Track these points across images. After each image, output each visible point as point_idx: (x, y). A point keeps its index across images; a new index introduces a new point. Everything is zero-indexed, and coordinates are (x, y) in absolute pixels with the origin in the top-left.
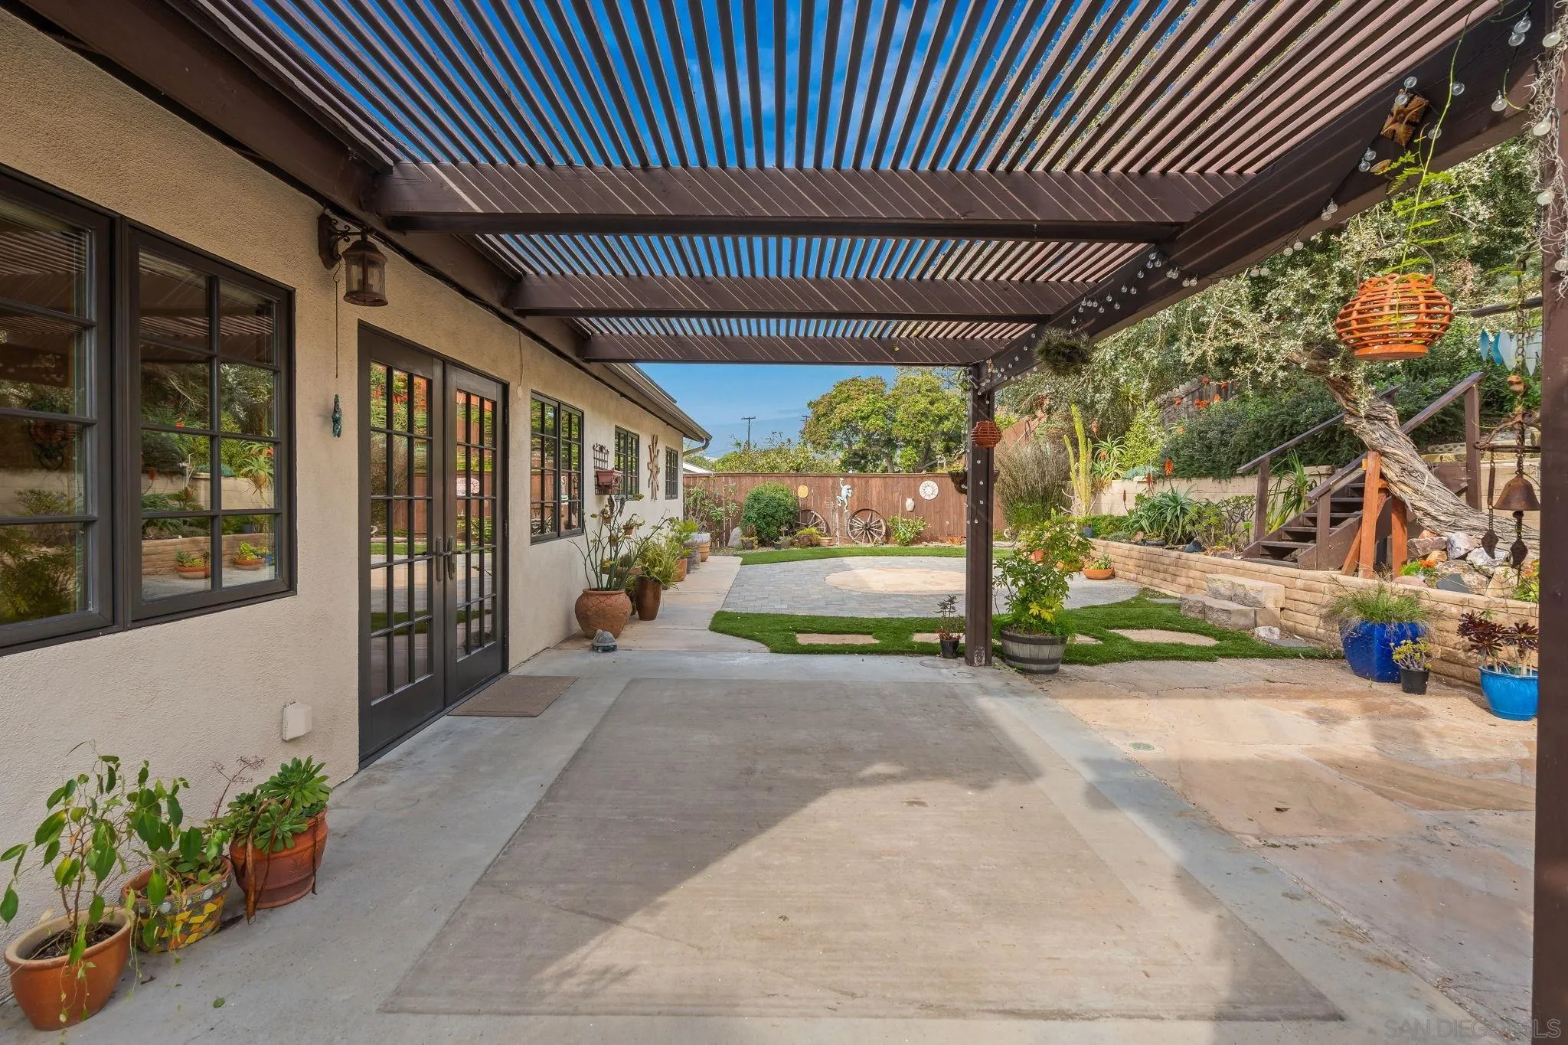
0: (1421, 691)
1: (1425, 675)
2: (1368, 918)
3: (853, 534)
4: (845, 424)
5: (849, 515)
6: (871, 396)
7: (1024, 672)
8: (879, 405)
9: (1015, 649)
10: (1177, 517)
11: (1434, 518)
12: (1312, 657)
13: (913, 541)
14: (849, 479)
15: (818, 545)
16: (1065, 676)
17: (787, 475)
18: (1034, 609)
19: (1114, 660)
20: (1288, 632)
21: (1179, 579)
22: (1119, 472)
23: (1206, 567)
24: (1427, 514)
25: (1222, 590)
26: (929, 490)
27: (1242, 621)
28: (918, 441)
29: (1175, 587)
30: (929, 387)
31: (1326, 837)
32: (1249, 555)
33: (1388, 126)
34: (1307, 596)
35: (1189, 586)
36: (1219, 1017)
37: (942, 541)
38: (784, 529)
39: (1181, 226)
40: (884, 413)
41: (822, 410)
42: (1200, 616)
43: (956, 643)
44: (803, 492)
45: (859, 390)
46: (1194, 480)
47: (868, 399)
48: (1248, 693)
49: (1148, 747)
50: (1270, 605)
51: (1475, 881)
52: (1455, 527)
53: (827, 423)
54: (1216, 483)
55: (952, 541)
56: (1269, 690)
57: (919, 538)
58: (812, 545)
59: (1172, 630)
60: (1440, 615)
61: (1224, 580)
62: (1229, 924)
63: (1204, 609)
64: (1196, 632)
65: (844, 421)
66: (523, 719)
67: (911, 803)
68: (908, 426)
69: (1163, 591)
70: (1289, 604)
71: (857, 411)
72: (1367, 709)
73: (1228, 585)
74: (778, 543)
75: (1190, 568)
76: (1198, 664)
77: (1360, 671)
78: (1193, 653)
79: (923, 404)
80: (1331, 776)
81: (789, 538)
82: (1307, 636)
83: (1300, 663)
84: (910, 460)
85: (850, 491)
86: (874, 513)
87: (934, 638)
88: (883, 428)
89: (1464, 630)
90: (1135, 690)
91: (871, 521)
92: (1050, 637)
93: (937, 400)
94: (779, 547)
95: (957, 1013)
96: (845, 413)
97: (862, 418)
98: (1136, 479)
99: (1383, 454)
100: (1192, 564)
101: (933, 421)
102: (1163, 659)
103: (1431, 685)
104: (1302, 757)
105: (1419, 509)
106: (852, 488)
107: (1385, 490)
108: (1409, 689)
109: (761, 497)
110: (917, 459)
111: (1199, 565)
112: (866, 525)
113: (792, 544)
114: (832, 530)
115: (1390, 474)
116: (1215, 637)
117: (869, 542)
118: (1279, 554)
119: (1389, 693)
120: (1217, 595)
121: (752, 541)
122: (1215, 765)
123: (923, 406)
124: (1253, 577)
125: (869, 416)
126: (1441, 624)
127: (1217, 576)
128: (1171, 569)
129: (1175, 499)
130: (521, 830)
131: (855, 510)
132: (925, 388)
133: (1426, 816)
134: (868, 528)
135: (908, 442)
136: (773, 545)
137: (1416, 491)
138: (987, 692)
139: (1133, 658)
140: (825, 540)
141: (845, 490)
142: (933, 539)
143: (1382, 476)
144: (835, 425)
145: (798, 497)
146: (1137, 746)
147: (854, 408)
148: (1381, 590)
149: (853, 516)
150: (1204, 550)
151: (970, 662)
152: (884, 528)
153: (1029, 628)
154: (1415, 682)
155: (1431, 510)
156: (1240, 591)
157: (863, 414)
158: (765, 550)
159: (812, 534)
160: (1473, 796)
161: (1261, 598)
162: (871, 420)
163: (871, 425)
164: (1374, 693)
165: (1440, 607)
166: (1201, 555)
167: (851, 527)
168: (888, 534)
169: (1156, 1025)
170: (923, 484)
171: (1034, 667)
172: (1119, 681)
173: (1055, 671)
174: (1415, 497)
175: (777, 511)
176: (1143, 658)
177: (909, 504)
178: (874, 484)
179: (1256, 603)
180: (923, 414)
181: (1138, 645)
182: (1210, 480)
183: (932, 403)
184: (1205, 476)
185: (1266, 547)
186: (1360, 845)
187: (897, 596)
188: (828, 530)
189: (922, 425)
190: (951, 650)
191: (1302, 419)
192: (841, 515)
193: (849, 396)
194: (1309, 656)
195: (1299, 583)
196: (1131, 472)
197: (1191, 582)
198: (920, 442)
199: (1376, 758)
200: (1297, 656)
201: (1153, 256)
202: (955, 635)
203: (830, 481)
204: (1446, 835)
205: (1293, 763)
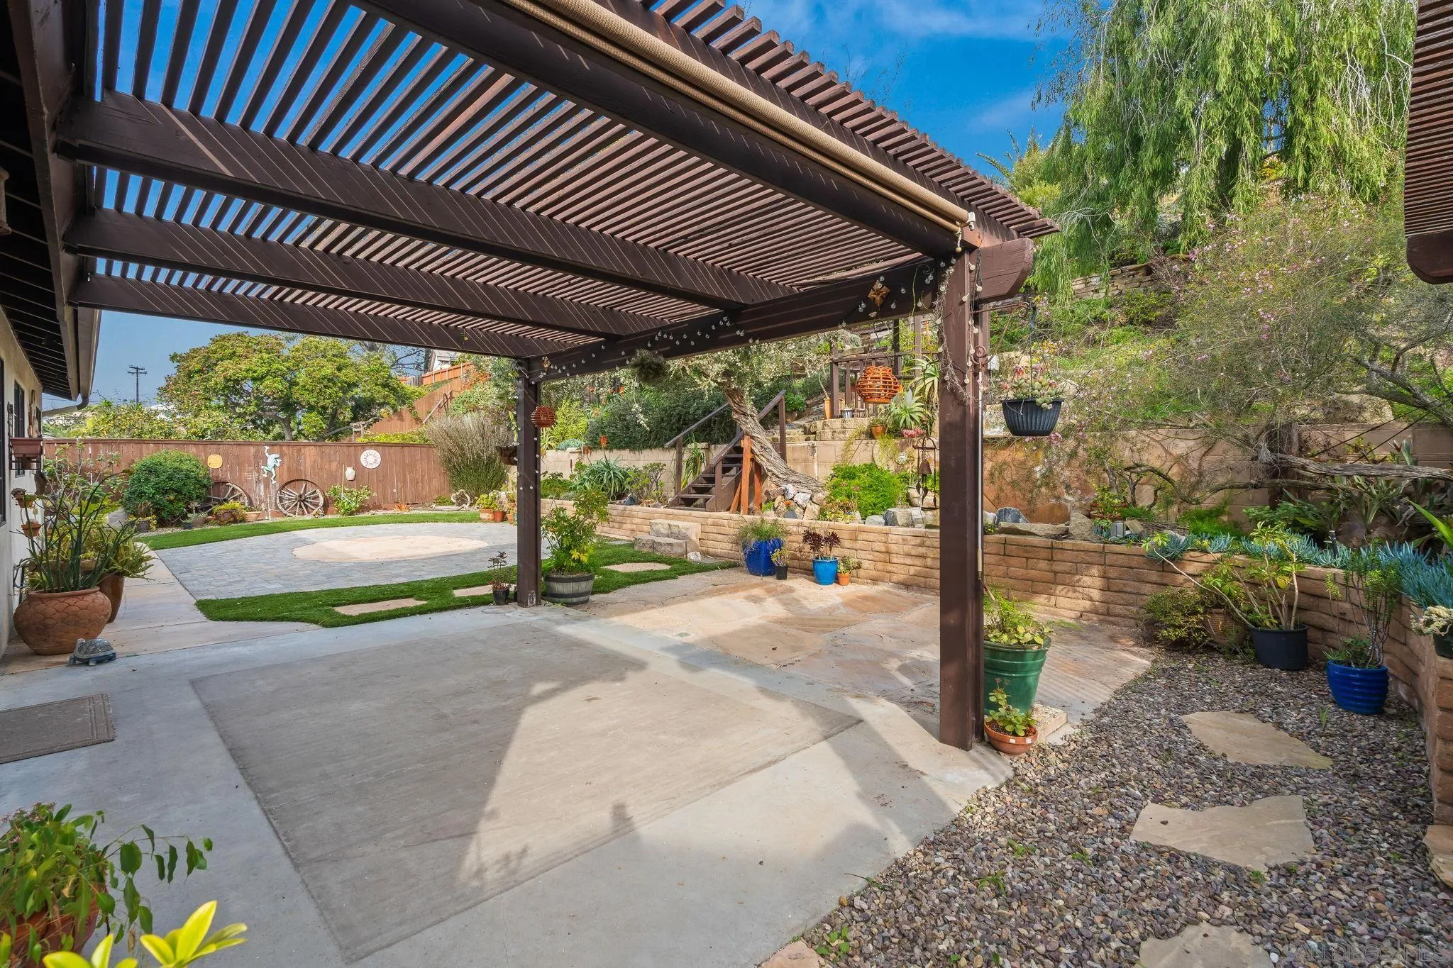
0: (784, 577)
1: (786, 568)
2: (839, 683)
3: (283, 506)
4: (231, 384)
5: (278, 486)
6: (265, 356)
7: (568, 605)
8: (276, 366)
9: (560, 588)
10: (610, 479)
11: (777, 477)
12: (724, 568)
13: (358, 511)
14: (276, 448)
15: (243, 520)
16: (595, 604)
17: (187, 442)
18: (575, 554)
19: (619, 587)
20: (705, 554)
21: (624, 526)
22: (553, 444)
23: (645, 515)
24: (774, 474)
25: (662, 530)
26: (371, 459)
27: (680, 550)
28: (324, 408)
29: (622, 532)
30: (335, 352)
31: (800, 656)
32: (674, 505)
33: (871, 294)
34: (714, 529)
35: (633, 530)
36: (826, 738)
37: (385, 509)
38: (195, 504)
39: (746, 306)
40: (283, 376)
41: (194, 365)
42: (650, 550)
43: (507, 591)
44: (215, 461)
45: (247, 347)
46: (615, 451)
47: (262, 358)
48: (709, 594)
49: (686, 634)
50: (694, 538)
51: (861, 657)
52: (787, 481)
53: (203, 380)
54: (632, 454)
55: (400, 508)
56: (717, 591)
57: (363, 508)
58: (235, 521)
59: (638, 562)
60: (788, 533)
61: (662, 524)
62: (797, 703)
63: (654, 545)
64: (654, 561)
65: (230, 380)
66: (98, 746)
67: (589, 700)
68: (312, 391)
69: (612, 536)
70: (704, 536)
71: (247, 371)
72: (769, 591)
73: (667, 526)
74: (188, 521)
75: (633, 517)
76: (668, 581)
77: (754, 572)
78: (662, 575)
79: (329, 370)
80: (779, 627)
81: (203, 515)
82: (716, 556)
83: (719, 572)
84: (315, 427)
85: (279, 460)
86: (309, 484)
87: (487, 590)
88: (282, 391)
89: (805, 539)
90: (647, 604)
91: (305, 492)
92: (586, 575)
93: (346, 367)
94: (189, 526)
95: (729, 783)
96: (232, 371)
97: (254, 379)
98: (569, 449)
99: (752, 437)
100: (634, 513)
101: (341, 388)
102: (647, 582)
103: (789, 575)
104: (762, 622)
105: (770, 471)
106: (282, 457)
107: (753, 460)
108: (779, 578)
109: (161, 469)
110: (324, 426)
111: (640, 514)
112: (300, 496)
113: (206, 522)
114: (256, 503)
115: (756, 450)
116: (666, 563)
117: (303, 514)
118: (688, 503)
119: (771, 581)
120: (658, 534)
121: (149, 522)
122: (728, 635)
123: (330, 371)
124: (679, 519)
125: (263, 377)
126: (791, 538)
127: (658, 521)
128: (618, 519)
129: (608, 466)
130: (274, 822)
131: (286, 479)
132: (331, 353)
133: (827, 636)
134: (302, 500)
135: (311, 408)
136: (178, 524)
137: (768, 460)
138: (558, 623)
139: (629, 584)
140: (251, 516)
141: (272, 460)
142: (377, 507)
143: (752, 451)
144: (216, 384)
145: (208, 469)
146: (681, 635)
147: (243, 367)
148: (763, 521)
149: (283, 487)
150: (640, 503)
151: (523, 604)
152: (322, 499)
153: (571, 570)
154: (781, 573)
155: (775, 472)
156: (675, 530)
157: (255, 375)
158: (168, 531)
159: (235, 509)
160: (837, 623)
161: (689, 533)
162: (267, 382)
163: (267, 387)
164: (766, 583)
165: (788, 528)
166: (639, 507)
167: (281, 499)
168: (326, 506)
169: (808, 750)
170: (365, 453)
171: (575, 600)
172: (633, 600)
173: (587, 601)
174: (768, 464)
175: (185, 485)
176: (636, 583)
177: (350, 473)
178: (307, 453)
179: (686, 537)
180: (329, 380)
181: (627, 575)
182: (627, 451)
183: (339, 369)
184: (624, 448)
185: (683, 499)
186: (814, 655)
187: (397, 562)
188: (251, 503)
189: (329, 391)
190: (501, 598)
191: (691, 411)
192: (267, 486)
193: (234, 352)
194: (723, 568)
195: (710, 521)
196: (562, 444)
197: (634, 527)
198: (327, 408)
199: (790, 615)
200: (716, 568)
201: (725, 319)
202: (506, 585)
203: (252, 450)
204: (839, 642)
205: (760, 626)
